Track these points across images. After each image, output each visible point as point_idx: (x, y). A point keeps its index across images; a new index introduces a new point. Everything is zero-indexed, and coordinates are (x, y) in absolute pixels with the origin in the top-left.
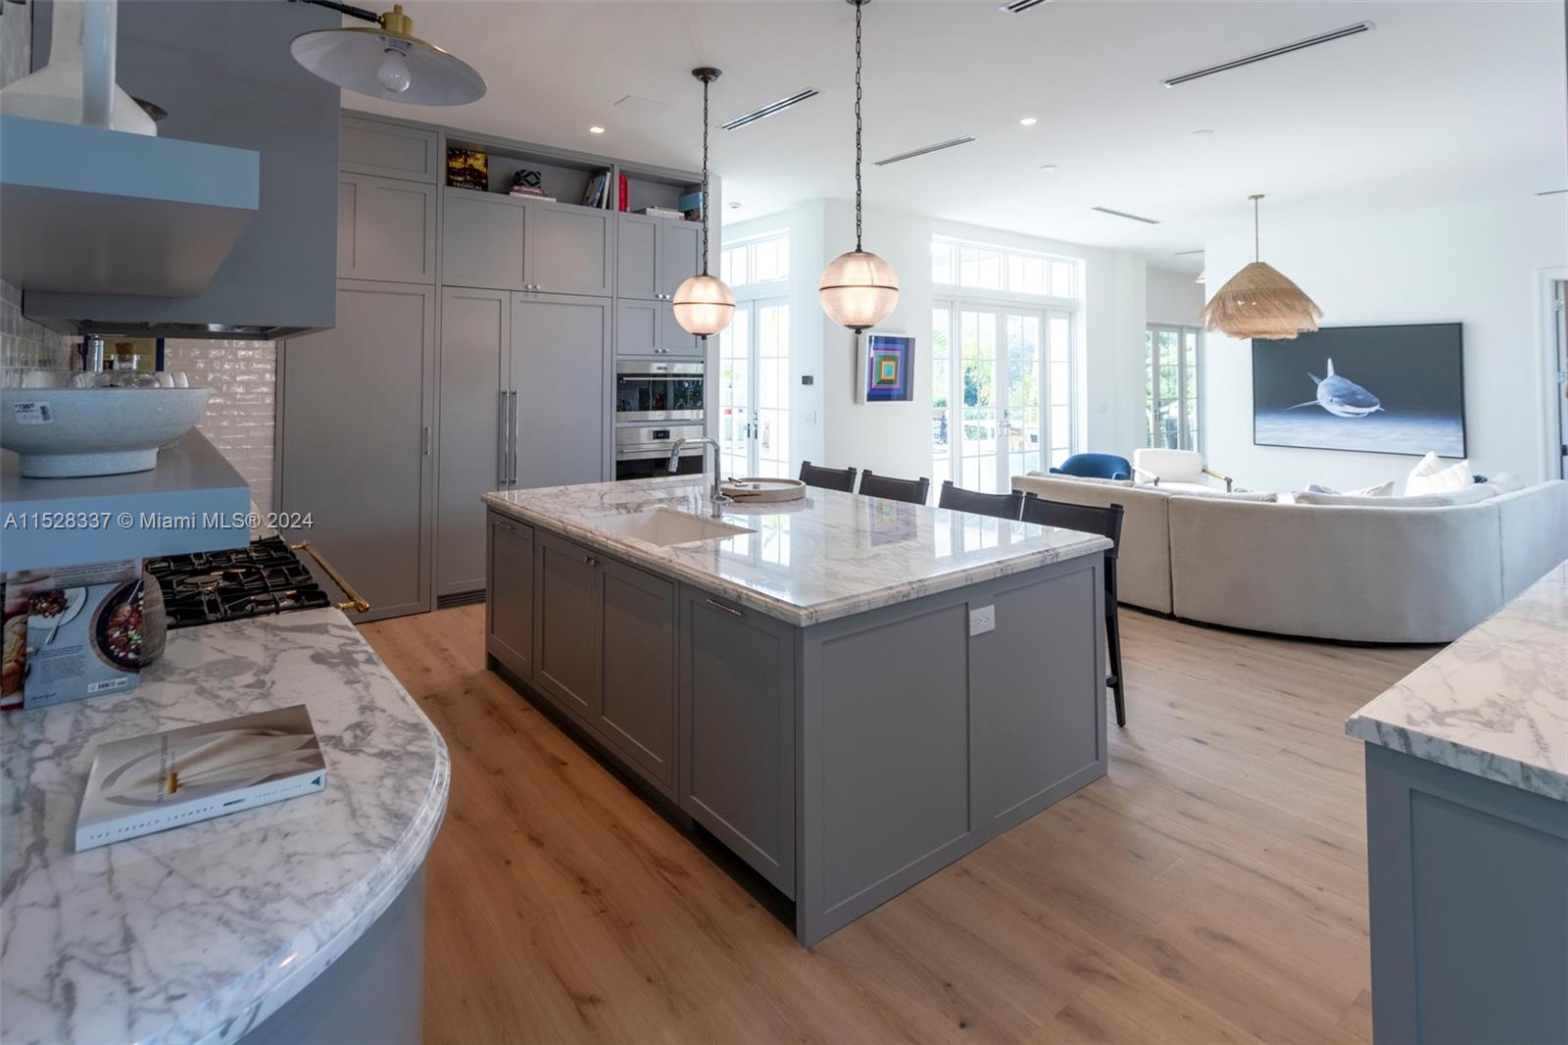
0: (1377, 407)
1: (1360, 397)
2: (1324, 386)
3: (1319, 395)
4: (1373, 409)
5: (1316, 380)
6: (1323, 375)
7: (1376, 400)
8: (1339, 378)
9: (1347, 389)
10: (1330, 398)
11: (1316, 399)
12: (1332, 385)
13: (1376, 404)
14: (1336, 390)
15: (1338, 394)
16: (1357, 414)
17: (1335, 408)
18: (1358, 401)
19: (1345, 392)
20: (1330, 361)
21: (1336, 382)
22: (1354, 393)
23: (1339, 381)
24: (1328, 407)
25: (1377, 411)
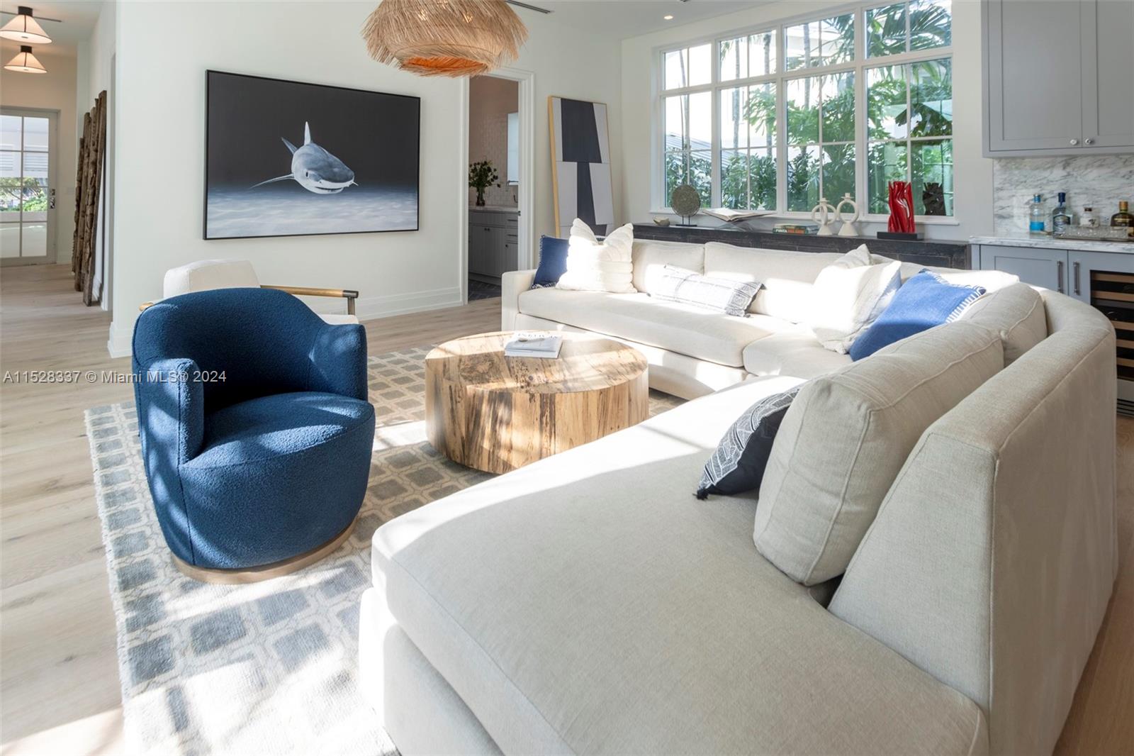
0: (352, 182)
1: (336, 170)
2: (299, 156)
3: (293, 169)
4: (347, 184)
5: (290, 147)
6: (299, 143)
7: (351, 173)
8: (315, 146)
9: (324, 160)
10: (305, 171)
11: (291, 173)
12: (308, 155)
13: (351, 179)
14: (313, 162)
15: (315, 166)
16: (332, 190)
17: (310, 184)
18: (335, 174)
19: (321, 164)
20: (307, 123)
21: (313, 152)
22: (331, 166)
23: (316, 150)
24: (303, 183)
25: (352, 185)
